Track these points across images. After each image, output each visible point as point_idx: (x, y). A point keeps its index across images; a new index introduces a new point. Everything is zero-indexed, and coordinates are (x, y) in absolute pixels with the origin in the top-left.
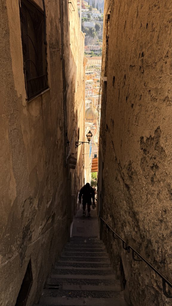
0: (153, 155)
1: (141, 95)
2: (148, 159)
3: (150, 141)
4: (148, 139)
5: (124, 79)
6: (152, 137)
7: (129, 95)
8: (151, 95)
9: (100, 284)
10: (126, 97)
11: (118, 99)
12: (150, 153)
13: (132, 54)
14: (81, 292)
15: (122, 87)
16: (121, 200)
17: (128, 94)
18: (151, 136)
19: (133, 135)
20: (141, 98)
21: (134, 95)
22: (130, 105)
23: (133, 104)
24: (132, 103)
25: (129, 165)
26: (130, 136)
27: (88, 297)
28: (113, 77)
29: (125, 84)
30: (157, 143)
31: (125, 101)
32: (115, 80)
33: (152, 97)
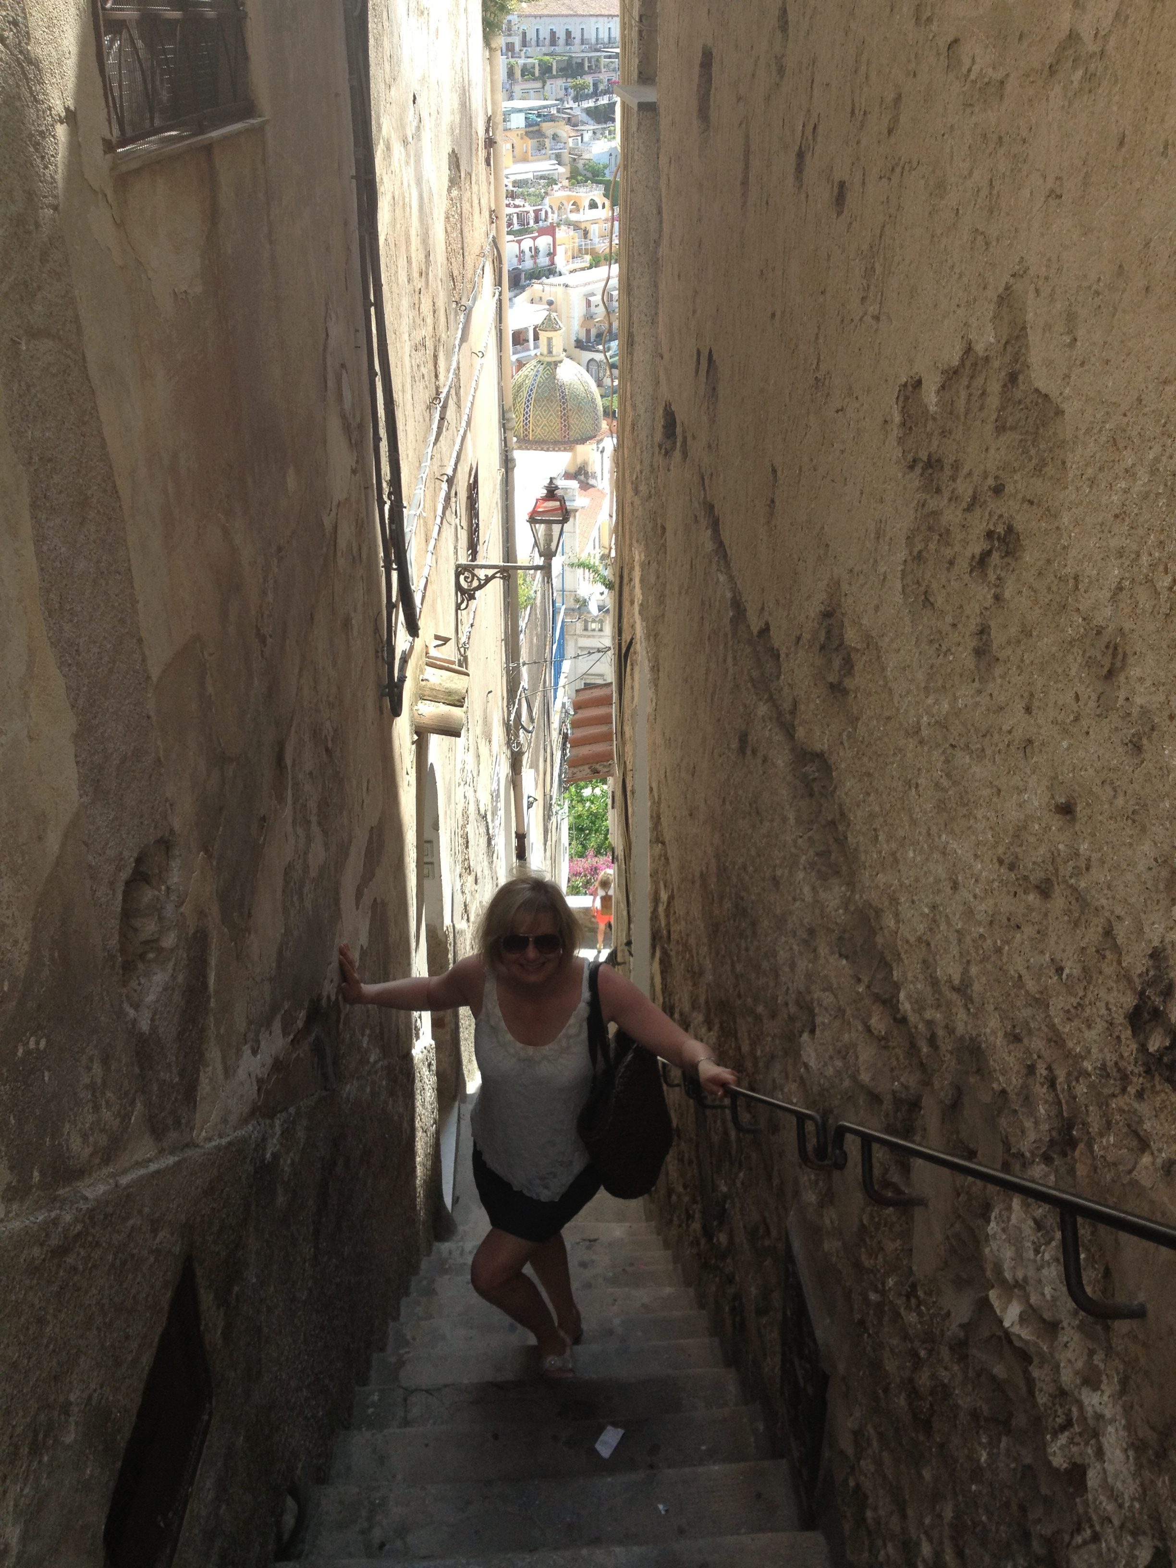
0: (985, 475)
1: (898, 99)
2: (951, 516)
3: (968, 387)
4: (952, 375)
5: (779, 35)
6: (979, 348)
7: (815, 129)
8: (964, 70)
10: (793, 155)
11: (738, 190)
12: (966, 470)
15: (768, 98)
17: (810, 128)
18: (969, 350)
19: (851, 392)
20: (895, 120)
21: (853, 112)
22: (823, 195)
23: (842, 184)
24: (841, 174)
25: (825, 616)
26: (833, 413)
28: (698, 58)
29: (781, 69)
30: (1013, 378)
31: (790, 180)
32: (715, 68)
33: (973, 76)
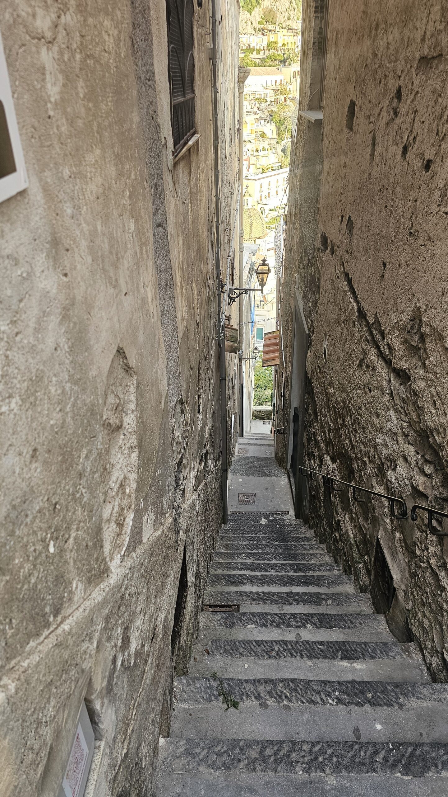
5: (395, 100)
7: (415, 138)
9: (324, 602)
10: (401, 147)
11: (368, 157)
13: (431, 23)
14: (289, 617)
15: (387, 124)
16: (379, 411)
17: (411, 138)
19: (430, 239)
21: (437, 134)
22: (418, 164)
23: (429, 161)
24: (428, 156)
25: (411, 320)
26: (419, 246)
27: (305, 627)
28: (347, 104)
29: (396, 113)
31: (398, 157)
32: (357, 109)
